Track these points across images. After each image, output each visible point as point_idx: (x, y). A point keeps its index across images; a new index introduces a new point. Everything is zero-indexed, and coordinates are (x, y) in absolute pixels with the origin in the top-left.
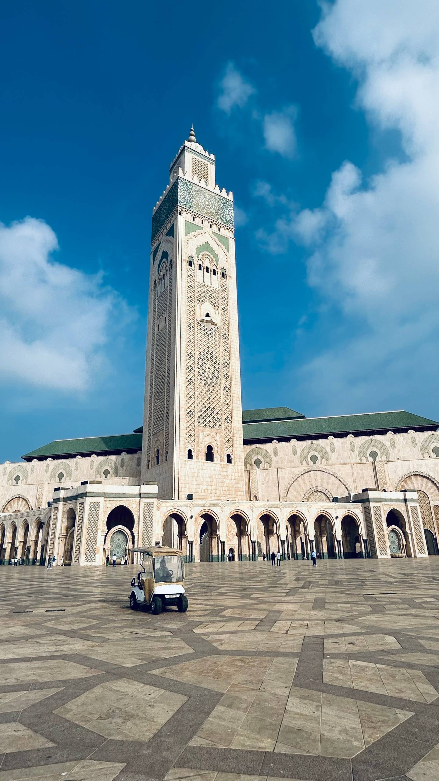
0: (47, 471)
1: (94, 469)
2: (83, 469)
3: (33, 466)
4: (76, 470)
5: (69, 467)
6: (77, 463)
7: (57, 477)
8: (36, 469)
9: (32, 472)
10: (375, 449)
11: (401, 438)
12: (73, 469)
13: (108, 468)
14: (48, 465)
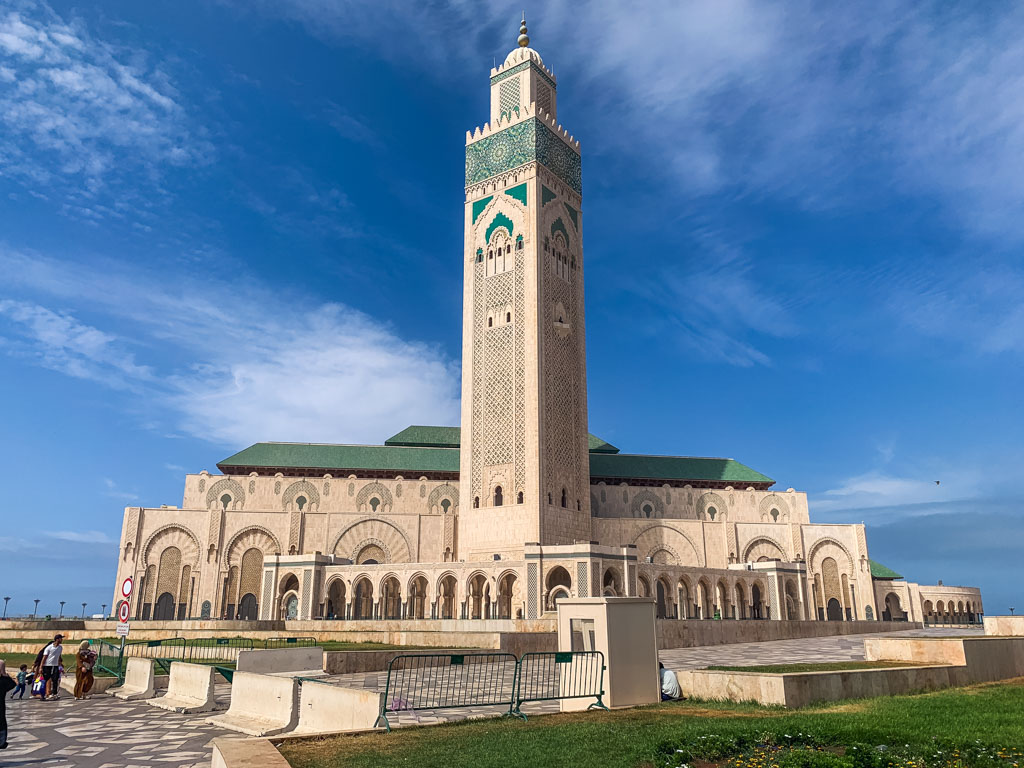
0: (277, 492)
1: (355, 496)
2: (337, 495)
3: (253, 482)
4: (326, 494)
5: (315, 489)
6: (327, 485)
7: (294, 501)
8: (258, 487)
9: (252, 491)
10: (715, 506)
11: (742, 496)
12: (321, 492)
13: (378, 496)
14: (278, 484)
